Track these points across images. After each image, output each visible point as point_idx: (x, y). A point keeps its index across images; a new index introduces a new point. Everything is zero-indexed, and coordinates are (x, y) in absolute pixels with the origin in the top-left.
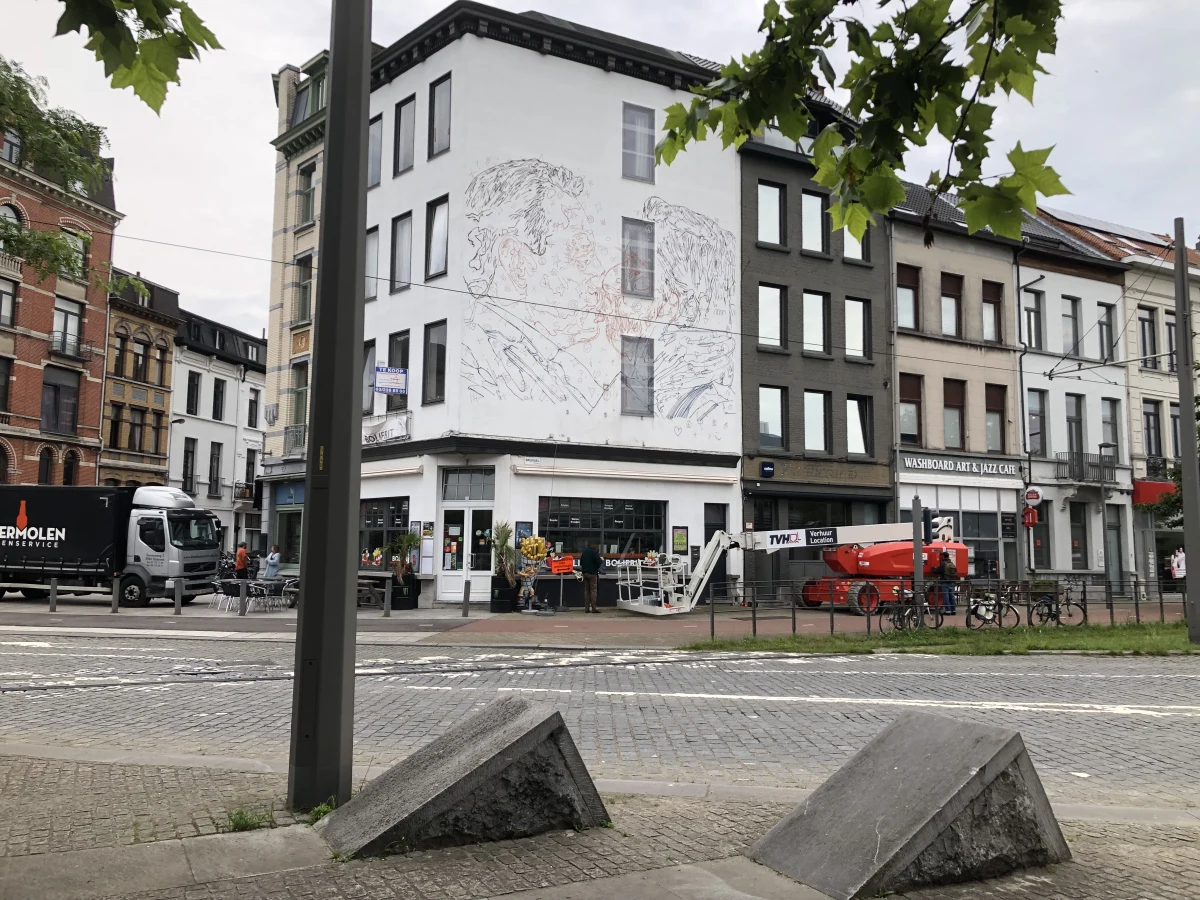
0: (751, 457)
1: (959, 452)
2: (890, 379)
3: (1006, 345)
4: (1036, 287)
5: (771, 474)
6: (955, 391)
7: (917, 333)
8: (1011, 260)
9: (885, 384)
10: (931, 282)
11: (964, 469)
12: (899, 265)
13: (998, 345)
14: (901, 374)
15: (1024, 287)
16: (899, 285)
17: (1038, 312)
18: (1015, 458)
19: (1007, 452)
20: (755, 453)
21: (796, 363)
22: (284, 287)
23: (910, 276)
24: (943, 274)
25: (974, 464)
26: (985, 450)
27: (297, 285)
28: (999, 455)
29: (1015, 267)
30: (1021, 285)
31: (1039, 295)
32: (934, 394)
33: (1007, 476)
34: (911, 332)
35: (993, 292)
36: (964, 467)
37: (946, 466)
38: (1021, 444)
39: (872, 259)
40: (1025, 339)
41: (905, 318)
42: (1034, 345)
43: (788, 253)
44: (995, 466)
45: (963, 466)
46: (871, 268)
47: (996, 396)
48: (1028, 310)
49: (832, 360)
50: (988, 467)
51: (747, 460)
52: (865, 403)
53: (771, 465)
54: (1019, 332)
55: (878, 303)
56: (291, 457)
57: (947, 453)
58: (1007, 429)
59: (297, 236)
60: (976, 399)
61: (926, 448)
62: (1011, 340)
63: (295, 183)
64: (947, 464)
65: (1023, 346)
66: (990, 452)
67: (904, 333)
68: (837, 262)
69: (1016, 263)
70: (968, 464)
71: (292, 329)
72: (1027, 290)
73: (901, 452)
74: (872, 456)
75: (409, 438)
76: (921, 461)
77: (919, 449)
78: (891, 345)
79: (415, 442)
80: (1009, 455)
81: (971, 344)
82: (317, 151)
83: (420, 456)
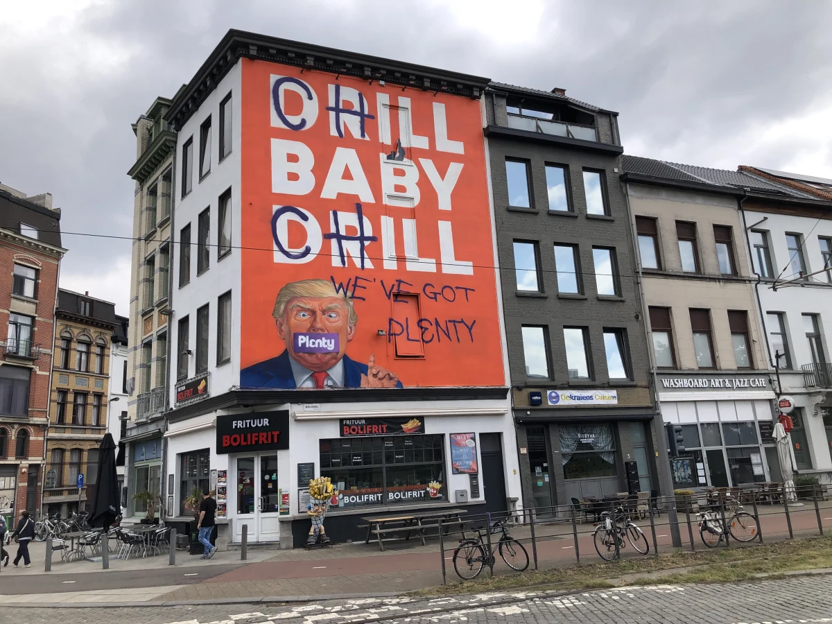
0: (519, 389)
1: (712, 370)
2: (641, 312)
3: (741, 277)
4: (762, 227)
5: (540, 402)
6: (701, 319)
7: (661, 272)
8: (736, 207)
9: (637, 317)
10: (667, 230)
11: (717, 385)
12: (637, 217)
13: (734, 277)
14: (650, 307)
15: (750, 227)
16: (639, 234)
17: (767, 248)
18: (764, 372)
19: (756, 368)
20: (523, 385)
21: (552, 303)
22: (139, 283)
23: (648, 226)
24: (677, 222)
25: (727, 380)
26: (735, 367)
27: (146, 280)
28: (749, 370)
29: (740, 212)
30: (748, 226)
31: (765, 233)
32: (681, 322)
33: (758, 388)
34: (655, 272)
35: (724, 234)
36: (718, 383)
37: (701, 384)
38: (768, 359)
39: (613, 214)
40: (758, 270)
41: (648, 260)
42: (767, 275)
43: (536, 214)
44: (746, 380)
45: (716, 382)
46: (612, 221)
47: (739, 321)
48: (757, 247)
49: (586, 299)
50: (740, 381)
51: (516, 392)
52: (620, 333)
53: (538, 394)
54: (751, 264)
55: (622, 249)
57: (701, 372)
58: (752, 349)
59: (146, 242)
60: (721, 324)
61: (681, 369)
62: (746, 272)
63: (146, 202)
64: (701, 382)
65: (757, 276)
66: (739, 368)
67: (648, 273)
68: (581, 219)
69: (740, 208)
71: (143, 316)
72: (754, 231)
73: (657, 374)
74: (632, 380)
75: (208, 396)
76: (677, 381)
77: (674, 370)
78: (638, 283)
79: (214, 398)
80: (758, 370)
81: (710, 278)
82: (158, 174)
83: (216, 411)
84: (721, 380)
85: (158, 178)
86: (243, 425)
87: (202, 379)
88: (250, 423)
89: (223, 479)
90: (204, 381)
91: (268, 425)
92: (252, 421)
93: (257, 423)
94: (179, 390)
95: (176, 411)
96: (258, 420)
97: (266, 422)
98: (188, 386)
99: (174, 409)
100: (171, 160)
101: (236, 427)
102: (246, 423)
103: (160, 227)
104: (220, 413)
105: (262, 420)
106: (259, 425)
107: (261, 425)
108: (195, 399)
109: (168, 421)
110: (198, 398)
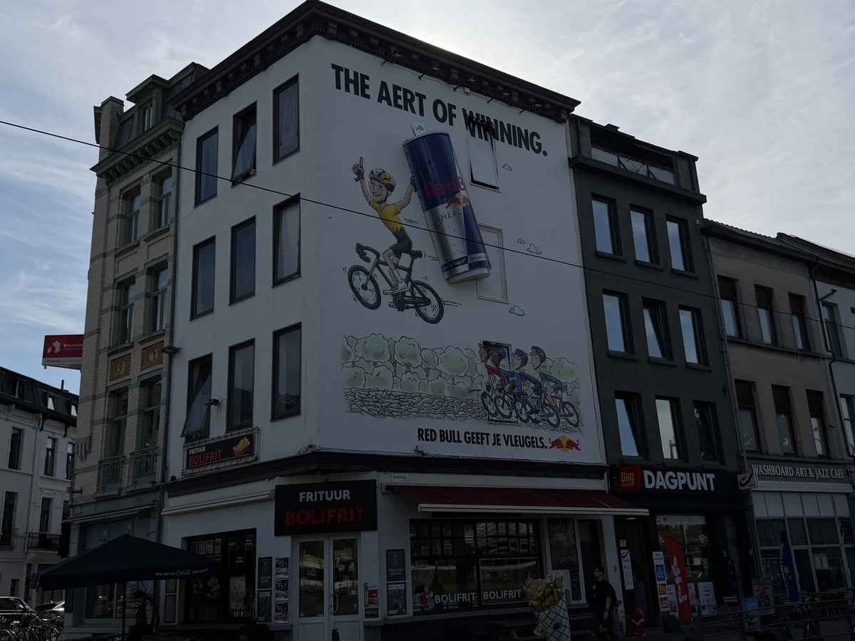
1: (794, 456)
2: (727, 386)
3: (815, 353)
4: (828, 300)
6: (782, 394)
7: (742, 340)
8: (808, 276)
9: (724, 391)
10: (748, 295)
12: (719, 277)
13: (808, 353)
14: (736, 380)
15: (821, 300)
16: (722, 297)
17: (834, 325)
18: (842, 462)
19: (833, 457)
20: (618, 463)
21: (644, 367)
22: (103, 311)
23: (729, 287)
24: (756, 286)
25: (810, 469)
26: (815, 455)
28: (827, 459)
29: (811, 282)
30: (820, 297)
31: (831, 307)
32: (765, 400)
33: (837, 480)
34: (736, 340)
35: (798, 303)
36: (802, 473)
37: (787, 472)
38: (844, 448)
39: (696, 270)
41: (729, 327)
43: (621, 261)
44: (827, 470)
45: (801, 471)
46: (693, 278)
47: (816, 401)
49: (676, 366)
50: (821, 472)
51: (612, 471)
54: (823, 340)
55: (706, 312)
56: (107, 494)
57: (785, 458)
58: (828, 434)
59: (118, 259)
60: (800, 404)
61: (767, 454)
62: (819, 348)
63: (117, 207)
64: (787, 470)
66: (819, 456)
67: (732, 341)
68: (667, 272)
69: (811, 277)
70: (805, 469)
71: (109, 355)
72: (824, 303)
73: (748, 458)
74: (723, 463)
75: (256, 459)
76: (766, 468)
77: (760, 454)
78: (723, 352)
79: (264, 463)
80: (836, 459)
81: (788, 352)
82: (145, 172)
83: (270, 479)
85: (142, 177)
86: (313, 498)
87: (242, 438)
88: (324, 495)
89: (284, 570)
90: (246, 440)
91: (349, 498)
92: (327, 492)
93: (333, 496)
94: (192, 452)
95: (183, 482)
96: (336, 492)
97: (346, 494)
98: (210, 447)
99: (179, 476)
100: (172, 154)
101: (304, 500)
102: (318, 495)
103: (147, 240)
104: (279, 481)
105: (340, 491)
106: (337, 498)
107: (340, 498)
108: (228, 464)
109: (166, 494)
110: (234, 463)
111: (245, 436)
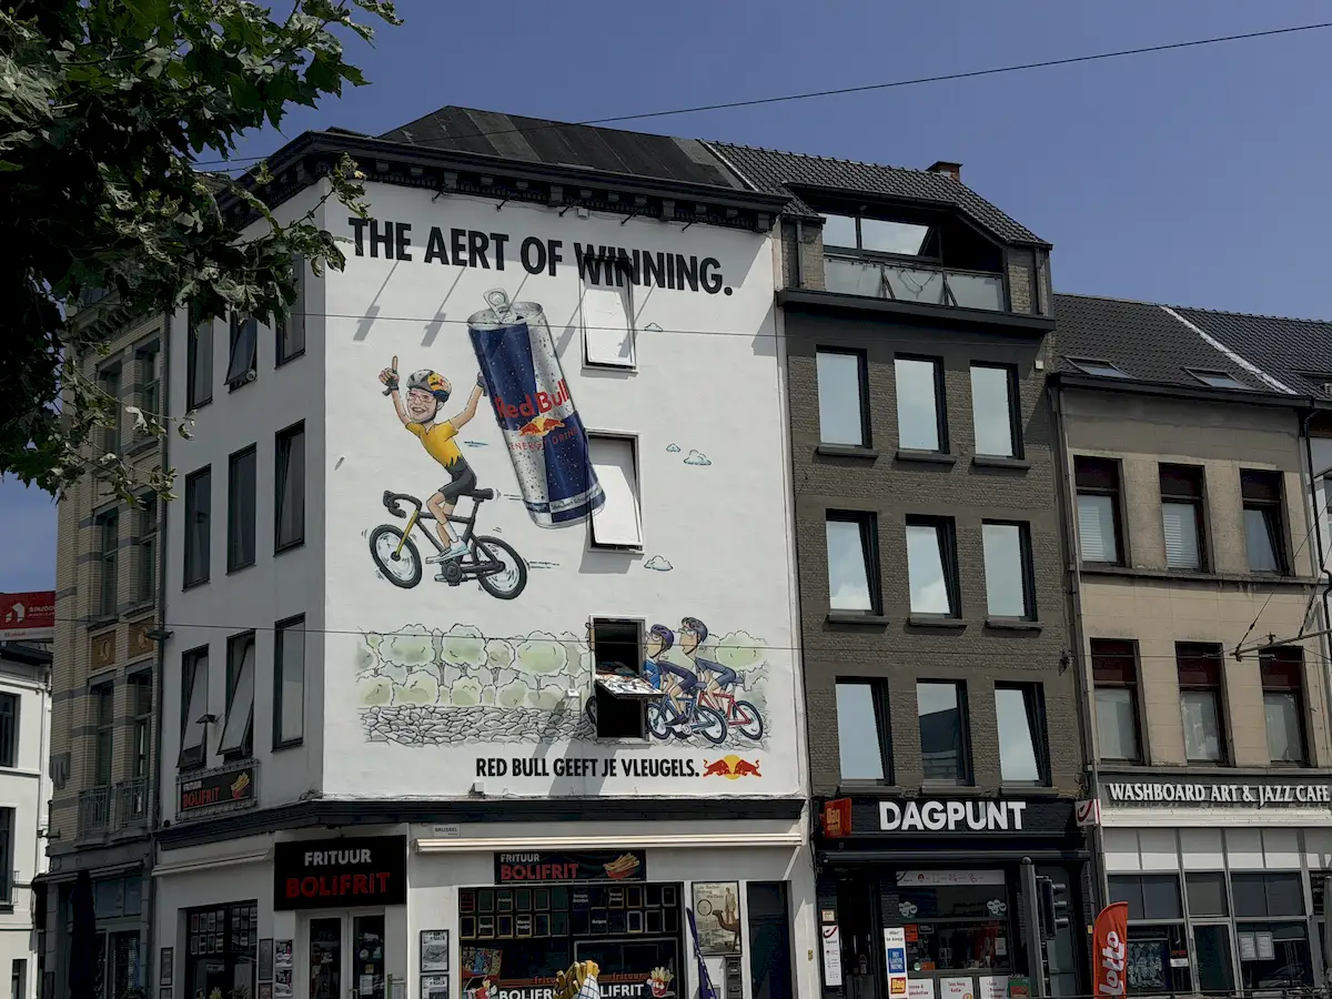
2: (1074, 651)
3: (1295, 577)
7: (1120, 569)
8: (1295, 431)
9: (1065, 662)
10: (1140, 484)
11: (1225, 796)
12: (1079, 459)
13: (1280, 578)
14: (1094, 641)
15: (1323, 474)
16: (1081, 492)
18: (1326, 771)
19: (1313, 763)
20: (832, 793)
21: (895, 635)
22: (78, 560)
23: (1101, 476)
24: (1163, 467)
25: (1246, 788)
26: (1268, 763)
27: (97, 556)
28: (1297, 768)
29: (1303, 442)
30: (1317, 471)
32: (1159, 674)
33: (1315, 804)
34: (1107, 570)
35: (1263, 489)
36: (1225, 794)
41: (1094, 543)
43: (874, 458)
44: (1288, 788)
45: (1223, 792)
46: (1028, 469)
49: (964, 627)
50: (1274, 791)
51: (819, 807)
52: (1032, 692)
54: (1319, 552)
56: (89, 841)
57: (1190, 770)
58: (1308, 722)
60: (1243, 674)
61: (1150, 764)
62: (1304, 567)
64: (1190, 791)
65: (1326, 577)
66: (1276, 763)
67: (1094, 571)
69: (1302, 433)
71: (89, 629)
72: (1329, 478)
73: (1101, 773)
74: (1052, 785)
75: (256, 805)
77: (1139, 762)
78: (1072, 594)
79: (265, 811)
81: (1225, 582)
83: (271, 832)
84: (1233, 787)
85: (123, 349)
86: (323, 860)
87: (239, 773)
88: (337, 856)
89: (286, 957)
90: (245, 775)
91: (369, 861)
92: (340, 852)
93: (348, 858)
94: (187, 787)
95: (178, 829)
96: (352, 852)
97: (365, 855)
98: (207, 783)
99: (173, 822)
100: (160, 322)
101: (311, 863)
102: (330, 857)
104: (280, 836)
105: (358, 852)
106: (353, 861)
107: (357, 860)
108: (226, 808)
109: (159, 847)
110: (232, 807)
111: (243, 770)
